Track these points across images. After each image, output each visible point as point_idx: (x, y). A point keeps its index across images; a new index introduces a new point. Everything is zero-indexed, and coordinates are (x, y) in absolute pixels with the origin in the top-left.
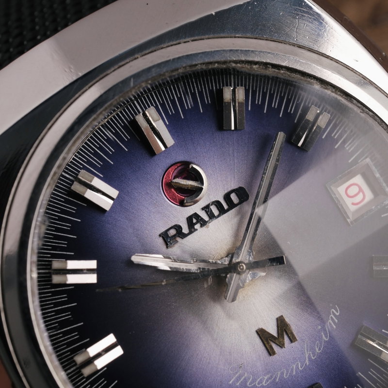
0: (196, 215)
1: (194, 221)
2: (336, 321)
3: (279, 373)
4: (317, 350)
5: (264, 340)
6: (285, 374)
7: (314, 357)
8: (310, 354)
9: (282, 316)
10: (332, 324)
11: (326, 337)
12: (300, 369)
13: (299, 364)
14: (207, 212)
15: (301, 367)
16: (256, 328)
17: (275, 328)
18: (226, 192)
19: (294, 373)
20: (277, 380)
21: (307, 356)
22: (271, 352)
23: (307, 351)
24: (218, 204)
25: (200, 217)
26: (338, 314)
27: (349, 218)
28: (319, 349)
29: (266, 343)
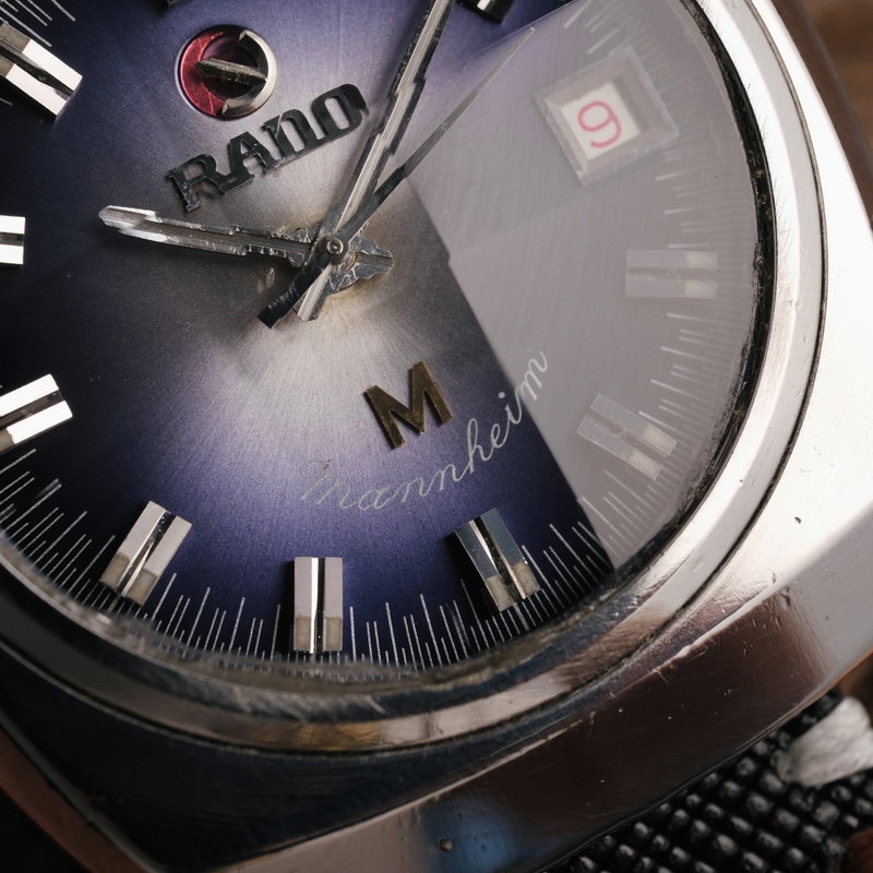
0: (247, 139)
1: (243, 150)
2: (540, 384)
3: (409, 485)
4: (494, 441)
5: (380, 414)
6: (421, 489)
7: (486, 456)
8: (477, 450)
9: (421, 364)
10: (530, 389)
11: (516, 417)
12: (455, 479)
13: (454, 469)
14: (272, 135)
15: (458, 477)
16: (365, 388)
17: (405, 388)
18: (317, 95)
19: (441, 488)
20: (404, 500)
21: (471, 453)
22: (393, 440)
23: (473, 444)
24: (296, 118)
25: (257, 142)
26: (543, 370)
27: (580, 169)
28: (499, 442)
29: (382, 418)
